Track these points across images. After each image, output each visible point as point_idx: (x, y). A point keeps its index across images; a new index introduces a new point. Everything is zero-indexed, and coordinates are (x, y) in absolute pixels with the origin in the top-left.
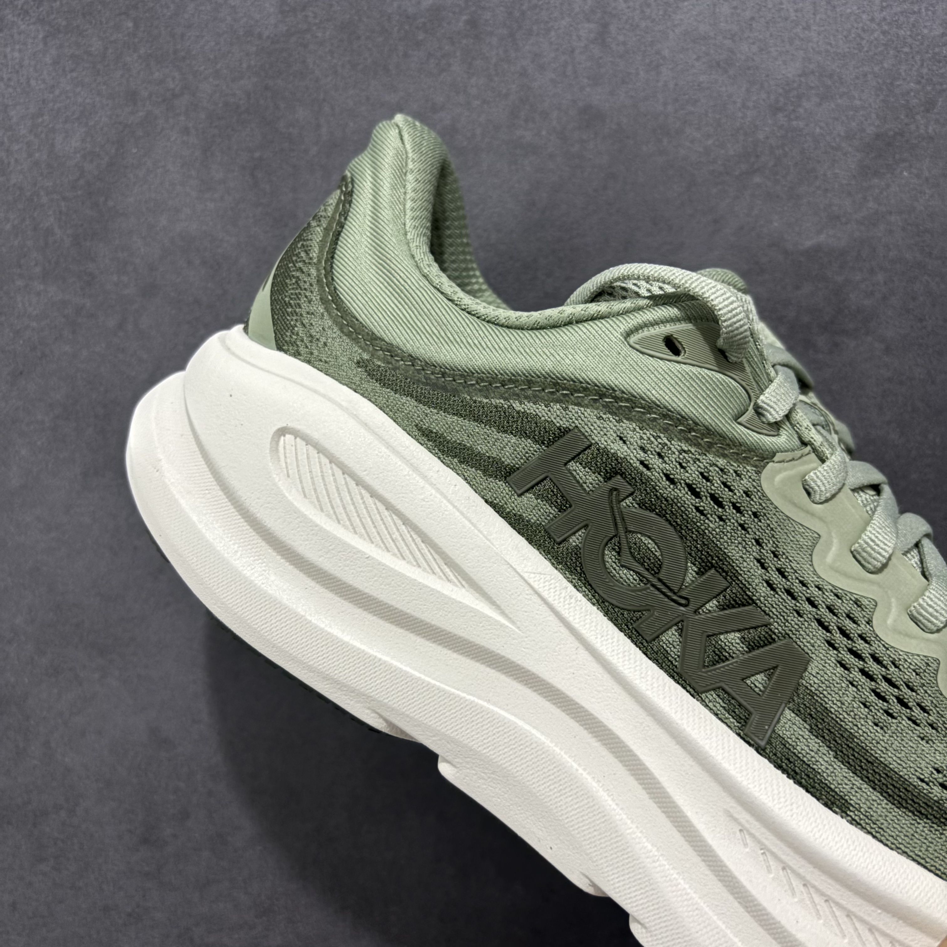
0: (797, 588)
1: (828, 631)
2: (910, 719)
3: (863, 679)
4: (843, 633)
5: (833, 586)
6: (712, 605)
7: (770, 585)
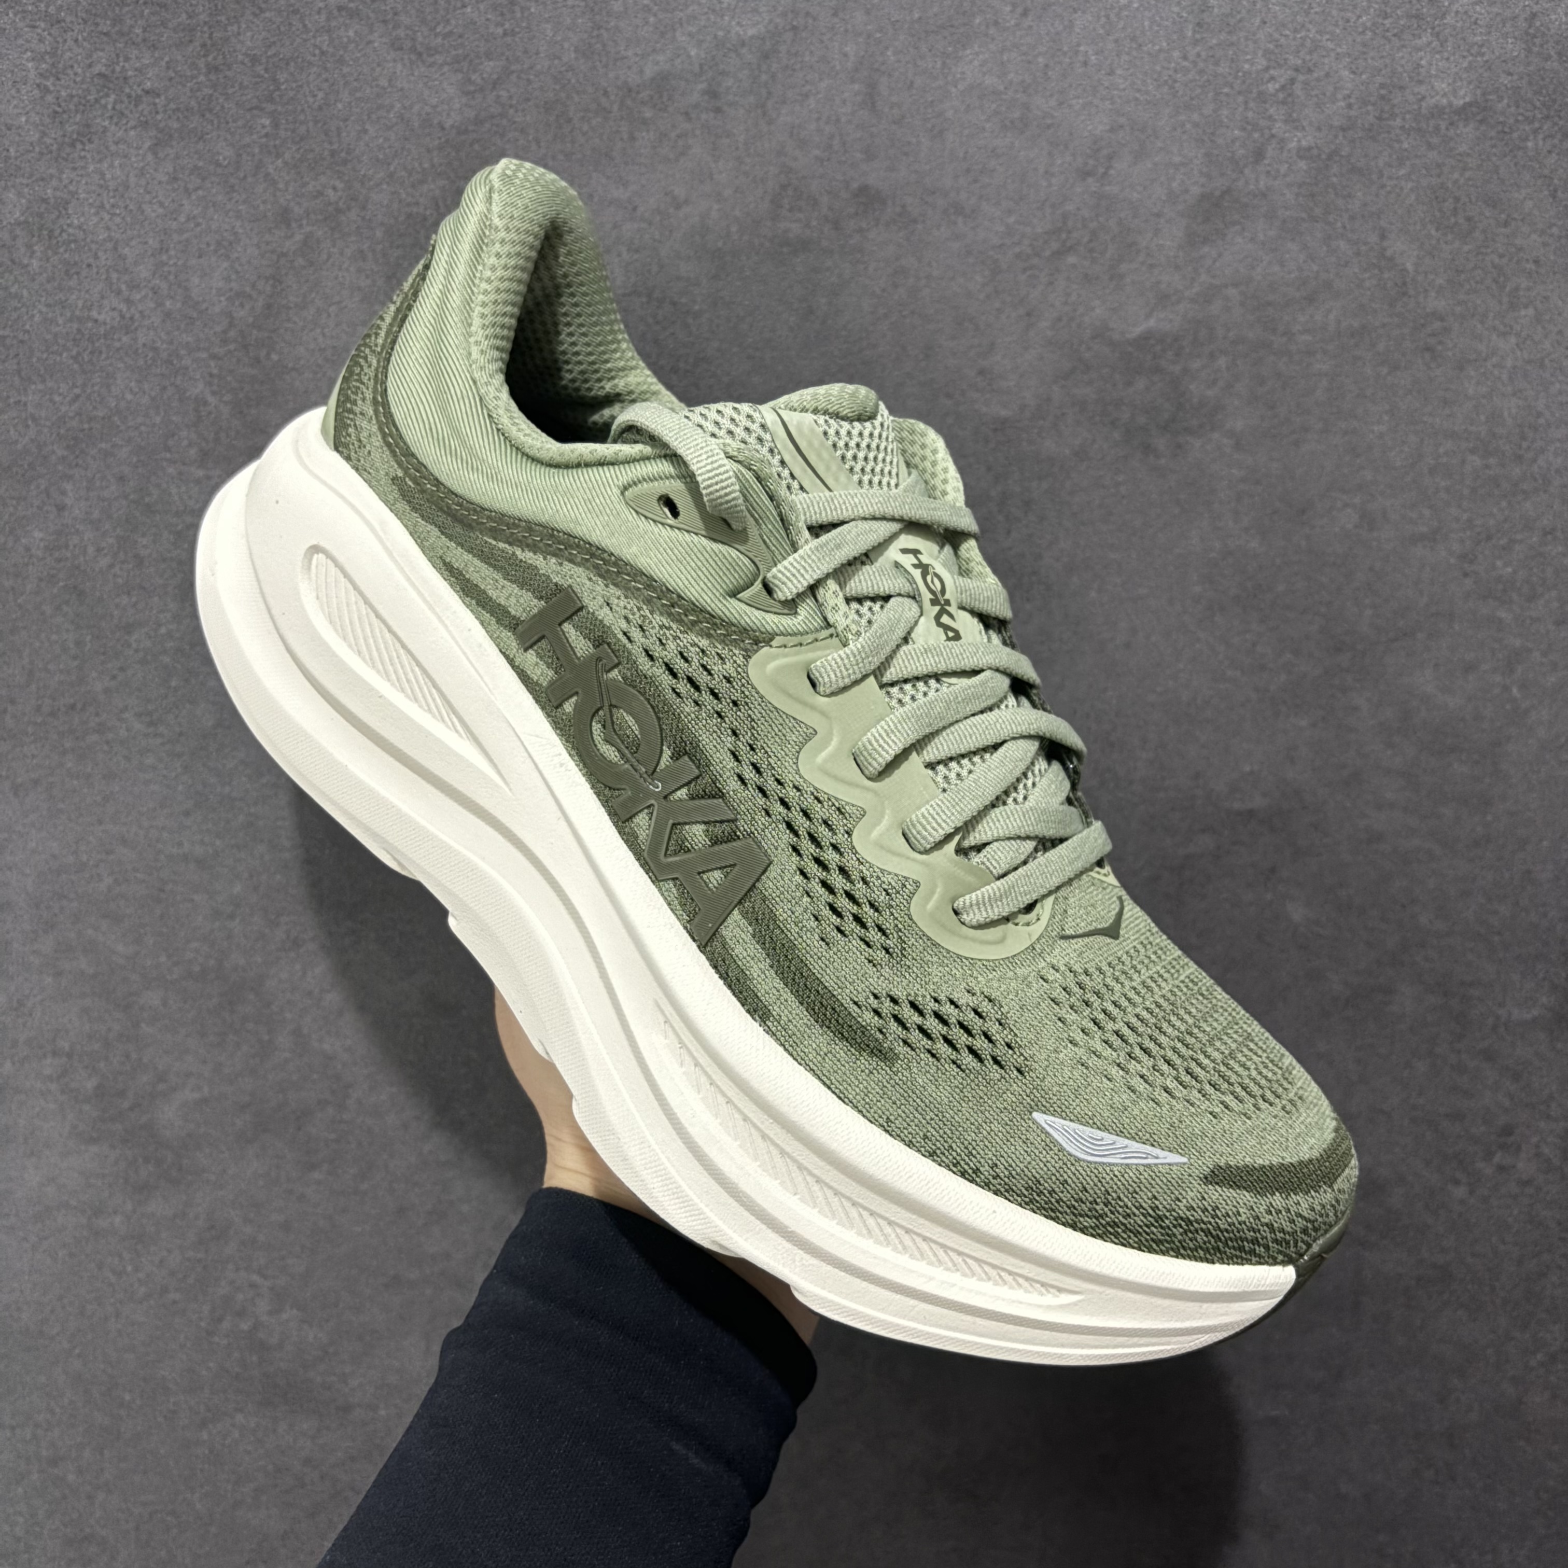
0: (771, 785)
1: (796, 834)
2: (862, 939)
3: (822, 891)
4: (813, 839)
5: (816, 789)
6: (682, 793)
7: (741, 779)
